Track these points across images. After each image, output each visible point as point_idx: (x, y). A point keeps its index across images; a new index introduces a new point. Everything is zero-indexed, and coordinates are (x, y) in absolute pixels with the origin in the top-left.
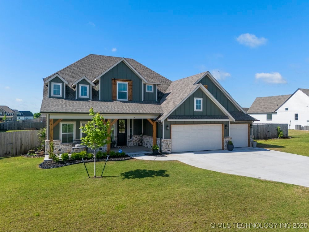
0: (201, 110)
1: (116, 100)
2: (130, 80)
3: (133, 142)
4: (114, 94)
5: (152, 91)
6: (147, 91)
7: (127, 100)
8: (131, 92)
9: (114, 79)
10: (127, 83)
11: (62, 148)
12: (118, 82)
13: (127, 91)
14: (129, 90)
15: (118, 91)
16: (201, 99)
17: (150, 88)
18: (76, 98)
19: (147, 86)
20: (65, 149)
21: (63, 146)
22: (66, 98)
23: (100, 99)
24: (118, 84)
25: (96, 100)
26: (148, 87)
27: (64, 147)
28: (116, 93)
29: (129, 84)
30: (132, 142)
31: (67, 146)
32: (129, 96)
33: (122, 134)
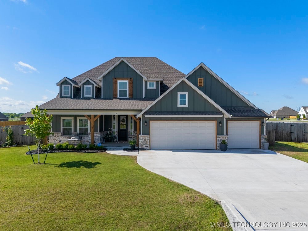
0: (187, 105)
1: (116, 98)
2: (130, 78)
3: (134, 137)
4: (115, 92)
5: (154, 88)
6: (149, 88)
7: (128, 97)
8: (131, 89)
9: (115, 78)
10: (127, 81)
11: (62, 140)
12: (119, 81)
13: (128, 89)
14: (129, 88)
15: (118, 89)
16: (187, 94)
17: (151, 85)
18: (82, 97)
19: (148, 83)
20: (64, 140)
21: (62, 138)
22: (74, 98)
23: (102, 98)
24: (119, 82)
25: (99, 99)
26: (150, 83)
27: (64, 139)
28: (116, 91)
29: (129, 82)
30: (132, 138)
31: (66, 138)
32: (129, 94)
33: (123, 130)
